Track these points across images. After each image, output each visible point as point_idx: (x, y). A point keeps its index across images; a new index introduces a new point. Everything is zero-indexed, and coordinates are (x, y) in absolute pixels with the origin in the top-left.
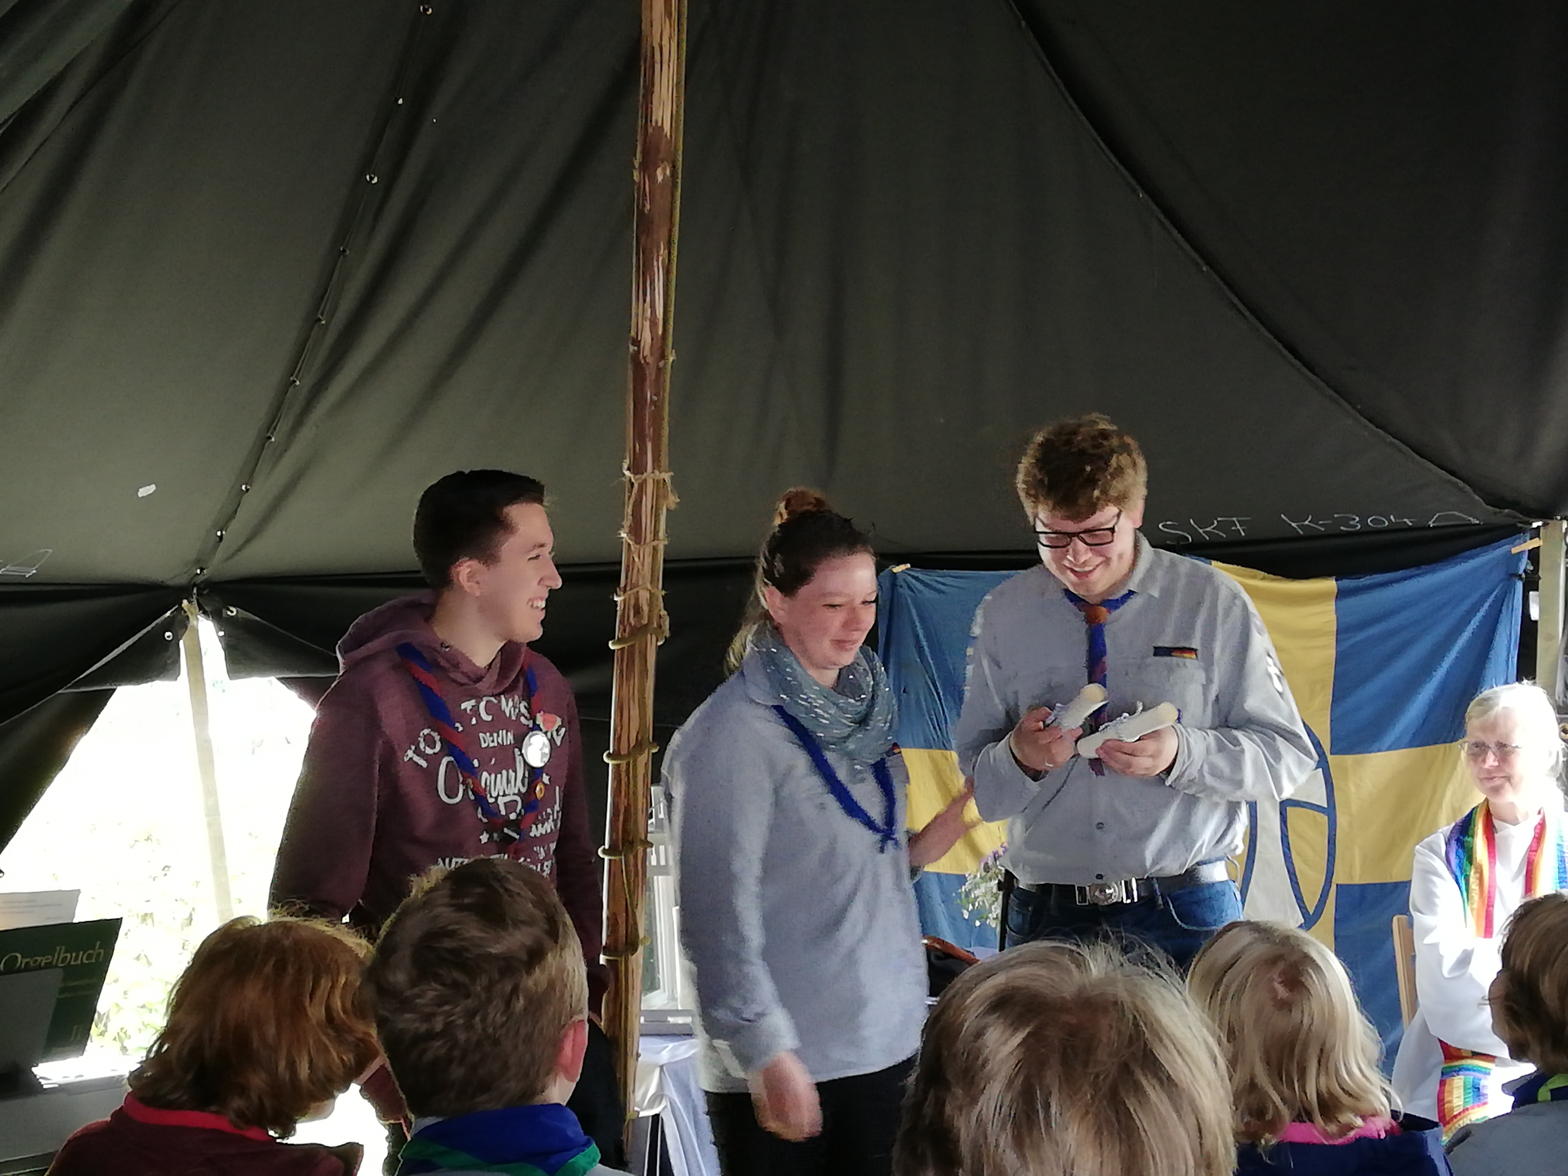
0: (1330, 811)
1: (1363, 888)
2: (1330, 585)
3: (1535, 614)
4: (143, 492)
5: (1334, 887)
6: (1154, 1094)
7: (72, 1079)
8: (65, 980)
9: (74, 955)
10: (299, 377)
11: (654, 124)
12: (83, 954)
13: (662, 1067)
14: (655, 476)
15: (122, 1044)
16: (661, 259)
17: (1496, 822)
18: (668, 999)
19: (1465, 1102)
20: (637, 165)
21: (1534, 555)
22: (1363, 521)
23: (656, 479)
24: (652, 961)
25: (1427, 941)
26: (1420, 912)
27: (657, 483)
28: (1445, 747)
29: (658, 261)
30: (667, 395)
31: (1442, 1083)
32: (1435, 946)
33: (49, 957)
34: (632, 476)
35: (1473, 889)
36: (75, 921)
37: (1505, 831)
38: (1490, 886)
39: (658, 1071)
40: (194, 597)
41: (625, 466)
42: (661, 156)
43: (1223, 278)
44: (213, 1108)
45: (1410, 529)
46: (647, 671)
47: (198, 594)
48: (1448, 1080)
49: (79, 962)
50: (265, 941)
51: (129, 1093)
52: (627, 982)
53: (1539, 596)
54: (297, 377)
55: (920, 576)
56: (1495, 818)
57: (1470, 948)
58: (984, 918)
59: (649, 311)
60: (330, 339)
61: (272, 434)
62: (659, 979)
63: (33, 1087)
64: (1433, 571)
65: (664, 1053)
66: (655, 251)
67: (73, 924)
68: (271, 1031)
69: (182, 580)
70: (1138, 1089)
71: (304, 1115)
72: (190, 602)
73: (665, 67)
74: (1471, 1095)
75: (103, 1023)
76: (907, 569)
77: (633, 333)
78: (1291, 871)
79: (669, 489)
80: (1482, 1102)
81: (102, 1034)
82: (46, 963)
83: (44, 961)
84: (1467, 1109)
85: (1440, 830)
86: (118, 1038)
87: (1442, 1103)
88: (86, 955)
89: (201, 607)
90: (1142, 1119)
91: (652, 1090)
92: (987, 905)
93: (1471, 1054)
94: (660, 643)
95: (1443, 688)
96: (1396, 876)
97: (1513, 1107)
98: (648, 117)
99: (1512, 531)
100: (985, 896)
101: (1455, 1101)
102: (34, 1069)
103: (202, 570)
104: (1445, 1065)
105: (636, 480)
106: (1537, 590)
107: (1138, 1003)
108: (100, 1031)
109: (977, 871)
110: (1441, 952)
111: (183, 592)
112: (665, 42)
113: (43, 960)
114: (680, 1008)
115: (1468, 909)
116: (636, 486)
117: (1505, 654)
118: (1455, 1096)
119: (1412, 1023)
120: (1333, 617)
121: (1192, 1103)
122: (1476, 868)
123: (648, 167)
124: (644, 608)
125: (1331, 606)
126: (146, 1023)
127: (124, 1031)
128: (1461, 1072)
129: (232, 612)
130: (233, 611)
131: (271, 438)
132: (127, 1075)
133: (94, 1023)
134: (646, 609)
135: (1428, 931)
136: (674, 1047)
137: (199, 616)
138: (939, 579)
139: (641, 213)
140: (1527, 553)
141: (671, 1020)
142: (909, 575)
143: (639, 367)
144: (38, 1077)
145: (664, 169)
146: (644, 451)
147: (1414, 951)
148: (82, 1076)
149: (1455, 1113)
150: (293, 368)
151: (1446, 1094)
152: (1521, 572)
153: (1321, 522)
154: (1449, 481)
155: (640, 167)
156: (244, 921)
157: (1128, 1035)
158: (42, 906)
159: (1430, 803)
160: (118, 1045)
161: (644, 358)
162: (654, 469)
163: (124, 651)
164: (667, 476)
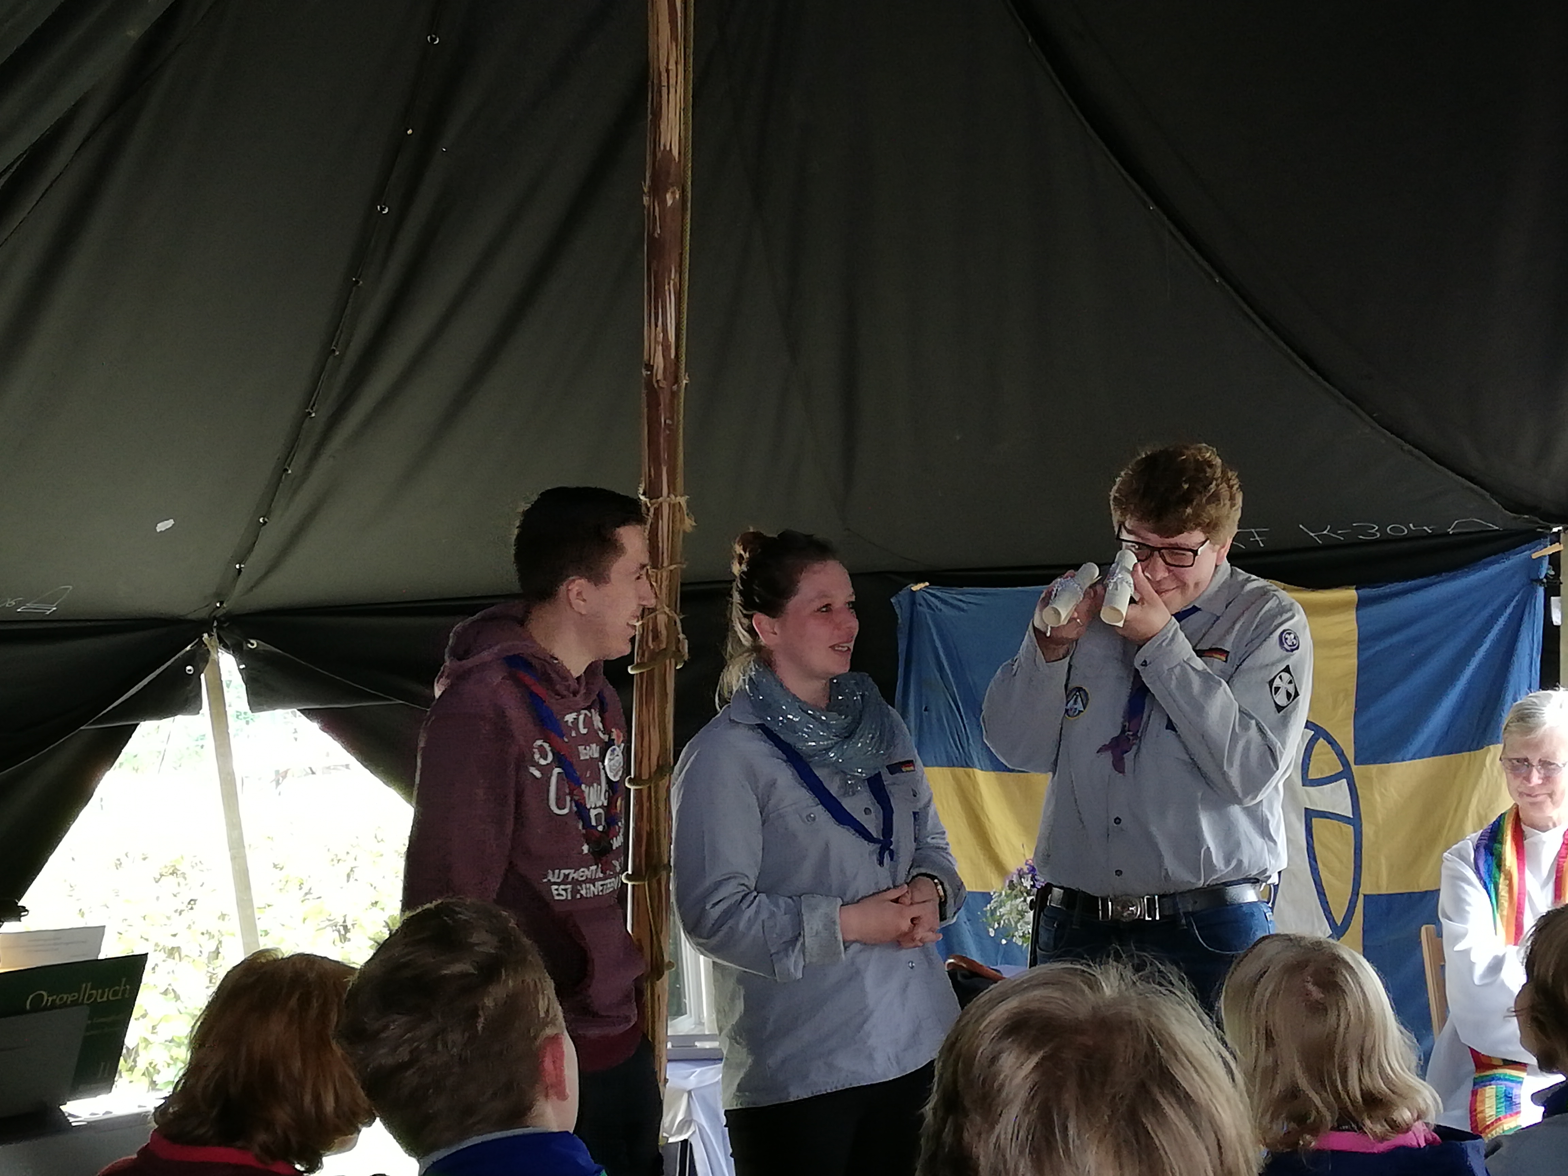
0: (1356, 820)
1: (1390, 898)
2: (1350, 594)
3: (1557, 619)
4: (161, 527)
5: (1361, 897)
6: (1173, 1112)
7: (100, 1116)
8: (90, 1018)
9: (100, 991)
10: (314, 410)
11: (662, 148)
12: (109, 991)
13: (689, 1092)
14: (671, 499)
15: (152, 1079)
16: (672, 283)
17: (1524, 827)
18: (695, 1024)
19: (1497, 1112)
20: (646, 190)
21: (1555, 560)
22: (1382, 530)
23: (672, 502)
24: (678, 986)
25: (1459, 947)
26: (1450, 920)
27: (672, 506)
28: (1470, 755)
29: (669, 284)
30: (681, 418)
31: (1474, 1093)
32: (1466, 953)
33: (76, 994)
34: (647, 500)
35: (1502, 896)
36: (101, 956)
37: (1533, 837)
38: (1519, 894)
39: (686, 1096)
40: (215, 630)
41: (641, 491)
42: (670, 181)
43: (1236, 290)
44: (239, 1144)
45: (1429, 536)
46: (666, 694)
47: (218, 627)
48: (1479, 1090)
49: (105, 999)
50: (289, 975)
51: (155, 1130)
52: (653, 1007)
53: (1561, 601)
54: (312, 409)
55: (939, 594)
56: (1525, 824)
57: (1501, 954)
58: (1010, 937)
59: (661, 335)
60: (345, 371)
61: (289, 466)
62: (685, 1004)
63: (62, 1124)
64: (1453, 578)
65: (692, 1078)
66: (667, 275)
67: (98, 960)
68: (297, 1065)
69: (203, 614)
70: (1156, 1107)
71: (329, 1149)
72: (210, 635)
73: (672, 90)
74: (1503, 1104)
75: (132, 1058)
76: (926, 587)
77: (646, 357)
78: (1318, 882)
79: (685, 513)
80: (1515, 1111)
81: (131, 1069)
82: (71, 1001)
83: (70, 999)
84: (1500, 1119)
85: (1468, 837)
86: (146, 1073)
87: (1474, 1113)
88: (112, 991)
89: (221, 640)
90: (1161, 1139)
91: (680, 1118)
92: (1013, 923)
93: (1502, 1063)
94: (678, 668)
95: (1466, 695)
96: (1423, 886)
97: (1544, 1117)
98: (656, 142)
99: (1533, 537)
100: (1011, 914)
101: (1487, 1110)
102: (63, 1108)
103: (221, 603)
104: (1477, 1075)
105: (652, 504)
106: (1558, 595)
107: (1152, 1020)
108: (130, 1066)
109: (1002, 889)
110: (1473, 959)
111: (203, 625)
112: (672, 66)
113: (68, 998)
114: (707, 1033)
115: (1498, 916)
116: (652, 510)
117: (1527, 658)
118: (1487, 1106)
119: (1442, 1033)
120: (1354, 626)
121: (1212, 1121)
122: (1505, 875)
123: (657, 192)
124: (662, 632)
125: (1352, 615)
126: (174, 1057)
127: (153, 1065)
128: (1492, 1082)
129: (252, 644)
130: (254, 644)
131: (288, 470)
132: (153, 1111)
133: (122, 1058)
134: (664, 632)
135: (1459, 937)
136: (701, 1072)
137: (219, 650)
138: (960, 597)
139: (651, 236)
140: (1548, 557)
141: (698, 1044)
142: (928, 593)
143: (653, 393)
144: (66, 1115)
145: (673, 193)
146: (659, 475)
147: (1444, 961)
148: (111, 1113)
149: (1488, 1123)
150: (309, 400)
151: (1478, 1104)
152: (1542, 577)
153: (1340, 532)
154: (1469, 488)
155: (649, 192)
156: (267, 954)
157: (1143, 1054)
158: (67, 944)
159: (1456, 810)
160: (146, 1081)
161: (658, 381)
162: (669, 493)
163: (145, 686)
164: (682, 500)
